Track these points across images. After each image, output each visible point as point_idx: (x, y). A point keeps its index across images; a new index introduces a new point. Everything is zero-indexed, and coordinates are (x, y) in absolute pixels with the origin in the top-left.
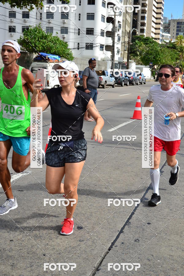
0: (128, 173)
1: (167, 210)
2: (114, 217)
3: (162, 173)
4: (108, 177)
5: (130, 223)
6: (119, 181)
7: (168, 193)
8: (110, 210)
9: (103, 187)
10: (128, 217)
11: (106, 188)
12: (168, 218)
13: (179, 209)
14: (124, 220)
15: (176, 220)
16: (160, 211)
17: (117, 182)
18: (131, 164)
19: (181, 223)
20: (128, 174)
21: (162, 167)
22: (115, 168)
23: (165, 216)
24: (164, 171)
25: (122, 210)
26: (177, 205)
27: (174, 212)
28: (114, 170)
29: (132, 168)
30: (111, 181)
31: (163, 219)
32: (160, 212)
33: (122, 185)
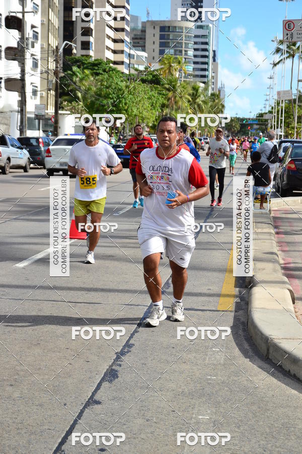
0: (59, 352)
1: (140, 421)
2: (29, 442)
3: (131, 347)
4: (16, 363)
5: (63, 451)
6: (40, 369)
7: (141, 388)
8: (21, 429)
9: (6, 383)
10: (60, 440)
11: (11, 385)
12: (143, 436)
13: (163, 417)
14: (50, 447)
15: (157, 440)
16: (125, 424)
17: (36, 372)
18: (65, 333)
19: (167, 445)
20: (58, 354)
21: (131, 337)
22: (31, 344)
23: (135, 434)
24: (134, 345)
25: (47, 427)
26: (160, 410)
27: (154, 425)
28: (29, 348)
29: (66, 342)
30: (22, 370)
31: (132, 440)
32: (125, 427)
33: (47, 377)
